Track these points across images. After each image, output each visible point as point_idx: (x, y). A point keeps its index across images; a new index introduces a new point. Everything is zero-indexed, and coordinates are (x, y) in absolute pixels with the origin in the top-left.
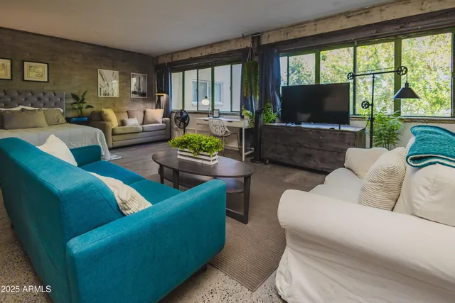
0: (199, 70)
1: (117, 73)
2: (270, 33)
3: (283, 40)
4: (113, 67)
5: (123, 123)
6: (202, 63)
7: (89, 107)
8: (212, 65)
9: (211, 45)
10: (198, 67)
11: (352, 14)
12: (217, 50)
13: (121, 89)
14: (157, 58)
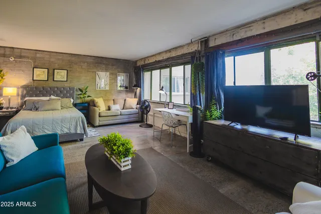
0: (162, 70)
1: (108, 73)
2: (216, 37)
3: (229, 41)
4: (106, 70)
5: (109, 109)
6: (163, 64)
7: (89, 96)
8: (170, 66)
9: (170, 51)
10: (161, 68)
11: (309, 7)
12: (173, 54)
13: (111, 84)
14: (136, 62)
